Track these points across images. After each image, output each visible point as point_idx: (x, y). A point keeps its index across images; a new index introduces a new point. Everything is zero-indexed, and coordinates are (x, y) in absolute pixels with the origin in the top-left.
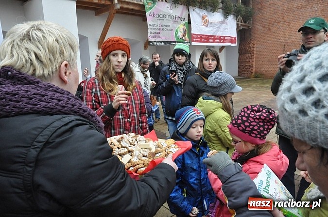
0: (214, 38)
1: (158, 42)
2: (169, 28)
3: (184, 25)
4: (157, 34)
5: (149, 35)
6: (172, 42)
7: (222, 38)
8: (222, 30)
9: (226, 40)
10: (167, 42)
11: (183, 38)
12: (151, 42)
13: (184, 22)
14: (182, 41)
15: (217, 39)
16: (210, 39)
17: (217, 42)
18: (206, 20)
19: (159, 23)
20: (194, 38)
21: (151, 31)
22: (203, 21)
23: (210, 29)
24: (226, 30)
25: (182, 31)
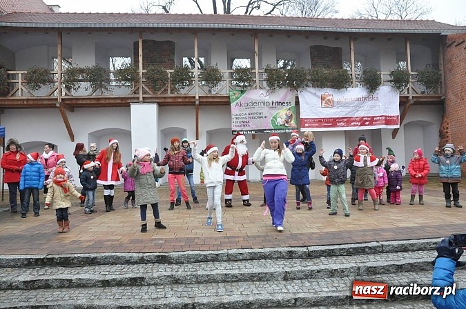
0: (348, 121)
1: (245, 131)
2: (260, 115)
3: (289, 109)
4: (246, 123)
5: (233, 124)
6: (265, 130)
7: (365, 119)
8: (366, 108)
9: (376, 121)
10: (259, 130)
11: (286, 125)
12: (235, 131)
13: (289, 107)
14: (283, 127)
15: (355, 121)
16: (340, 122)
17: (355, 126)
18: (329, 100)
19: (248, 111)
20: (306, 123)
21: (237, 120)
22: (324, 102)
23: (338, 110)
24: (377, 108)
25: (284, 117)
